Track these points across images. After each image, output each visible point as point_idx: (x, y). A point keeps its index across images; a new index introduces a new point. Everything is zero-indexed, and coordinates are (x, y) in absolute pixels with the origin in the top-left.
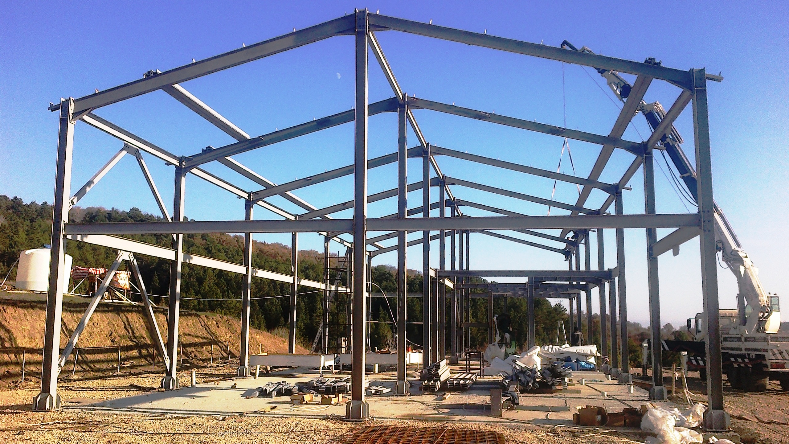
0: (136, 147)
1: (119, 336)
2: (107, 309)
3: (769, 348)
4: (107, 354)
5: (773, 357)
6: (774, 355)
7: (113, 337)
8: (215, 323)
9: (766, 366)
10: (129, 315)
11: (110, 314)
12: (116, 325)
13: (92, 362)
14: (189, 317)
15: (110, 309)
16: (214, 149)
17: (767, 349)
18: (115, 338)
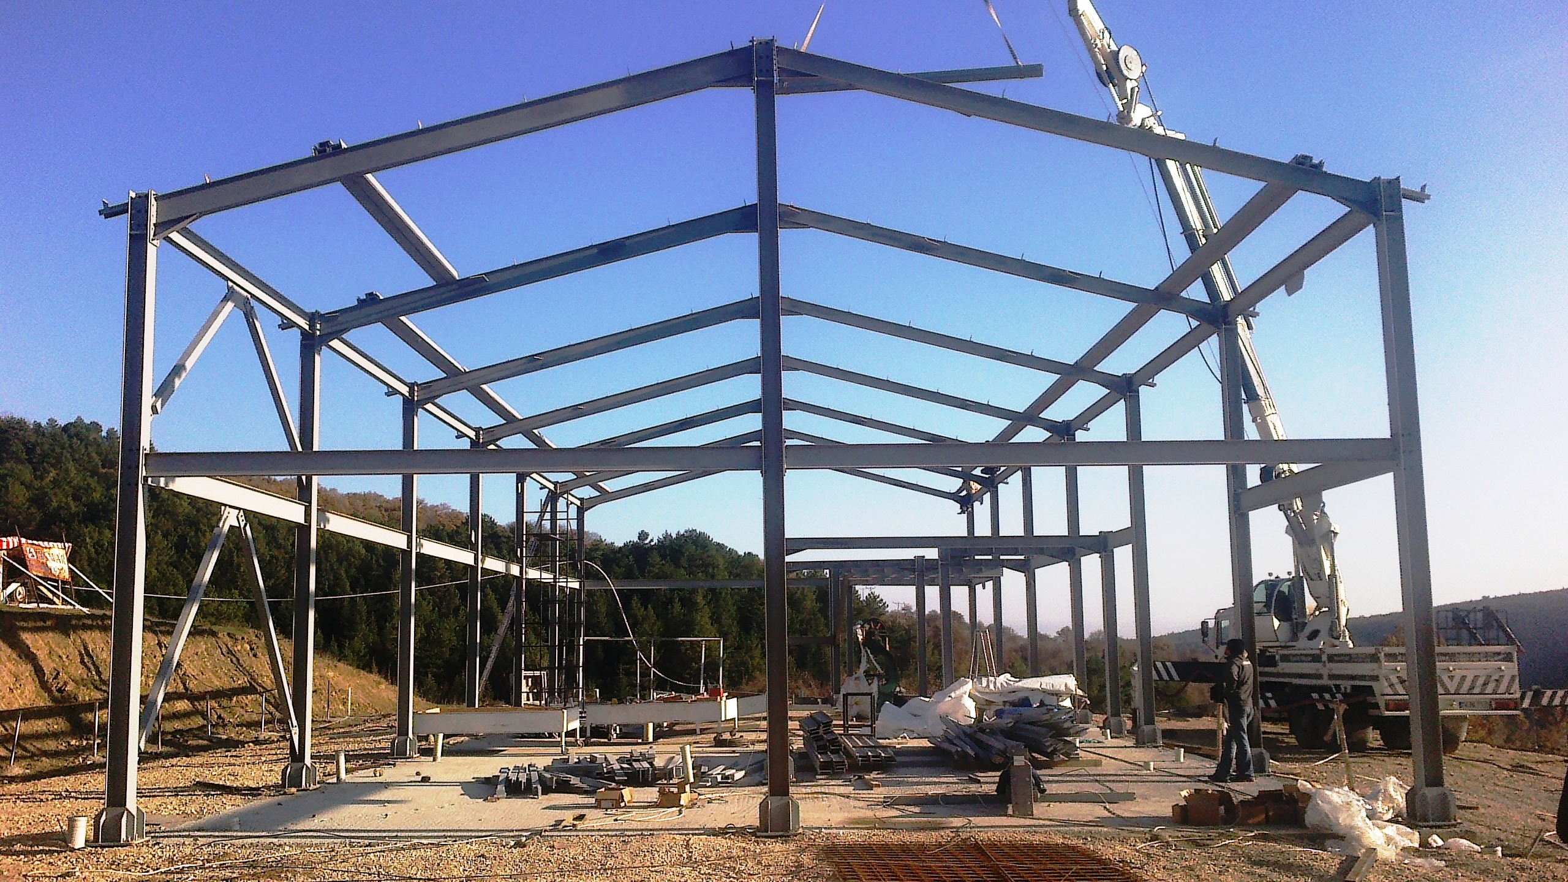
0: (245, 294)
1: (73, 680)
3: (1381, 673)
5: (1389, 691)
6: (1391, 685)
7: (62, 683)
8: (248, 647)
9: (1376, 706)
10: (87, 636)
12: (64, 657)
16: (381, 298)
17: (1377, 677)
18: (65, 684)
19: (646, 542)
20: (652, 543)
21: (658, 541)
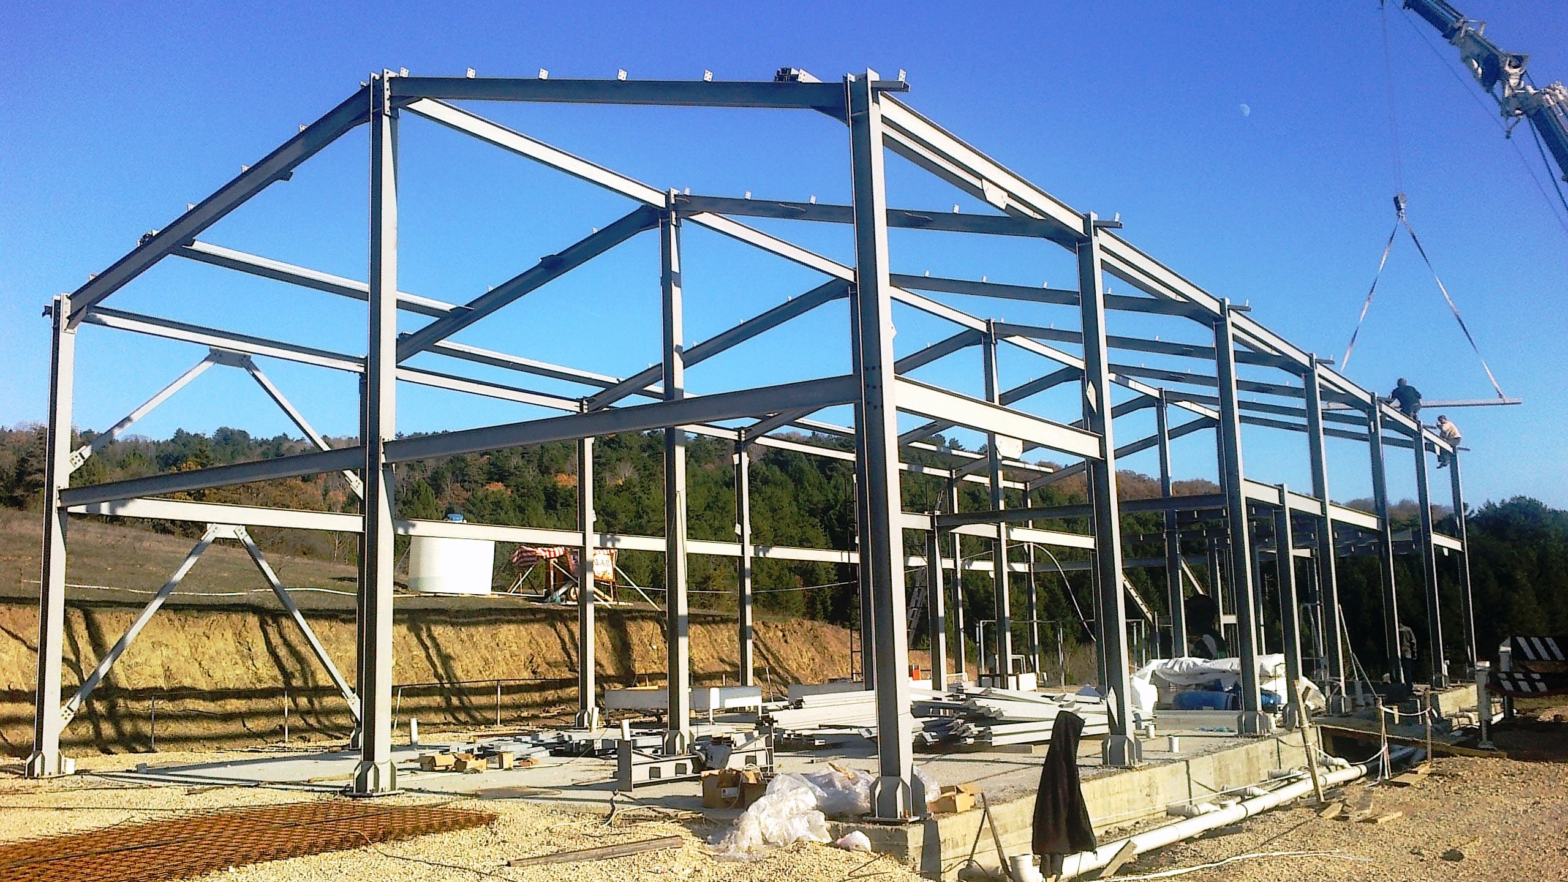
1: (547, 664)
2: (532, 617)
4: (518, 696)
8: (781, 634)
11: (537, 626)
13: (480, 708)
14: (722, 626)
15: (538, 616)
21: (1481, 511)
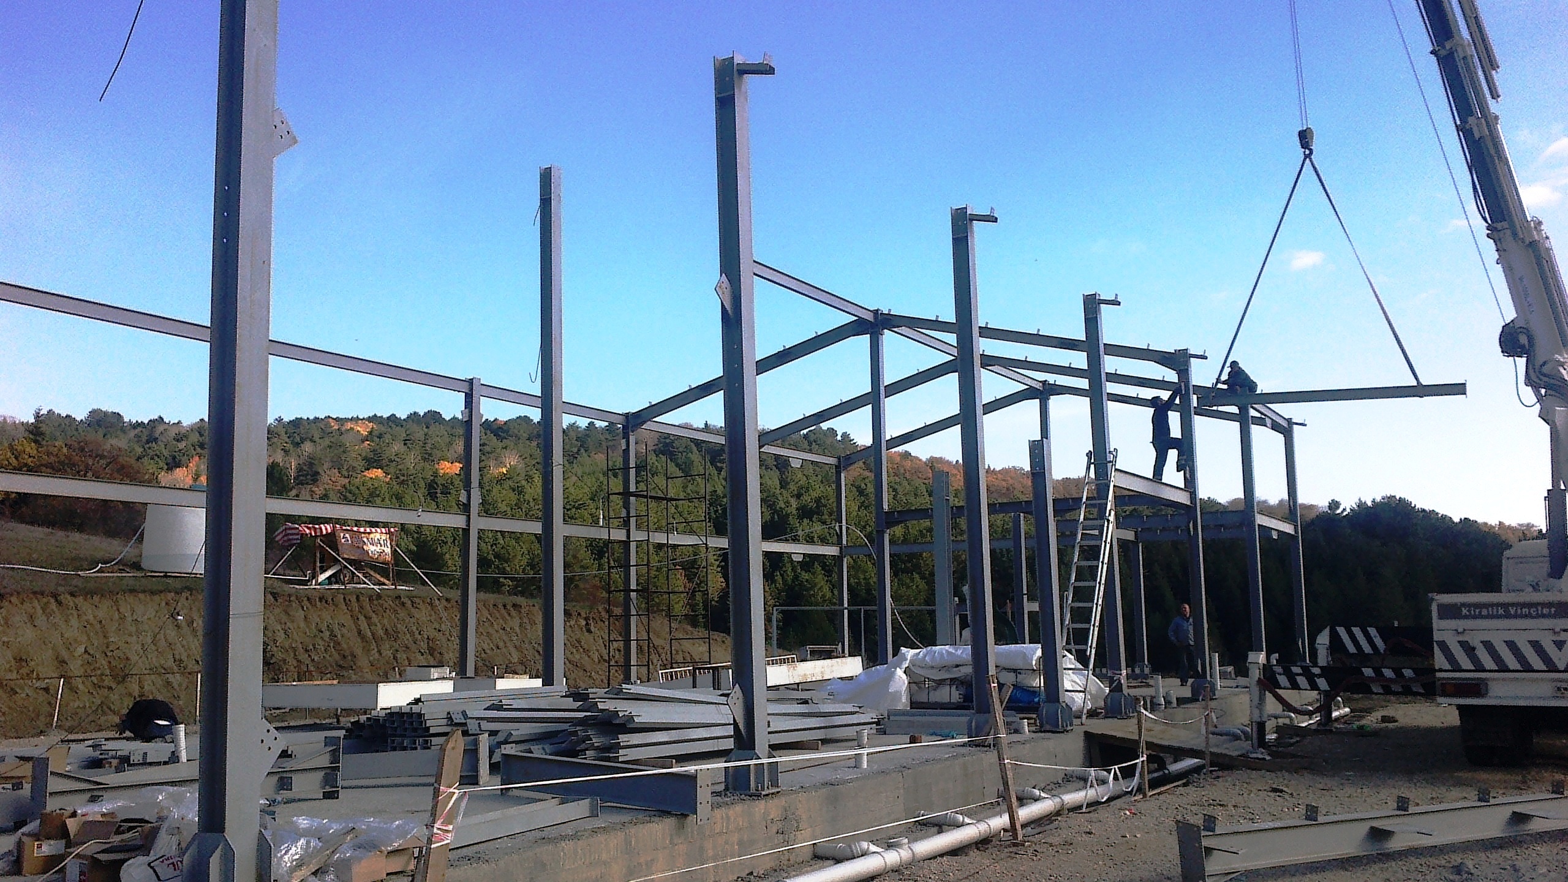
19: (1338, 511)
20: (1345, 514)
21: (1351, 510)
